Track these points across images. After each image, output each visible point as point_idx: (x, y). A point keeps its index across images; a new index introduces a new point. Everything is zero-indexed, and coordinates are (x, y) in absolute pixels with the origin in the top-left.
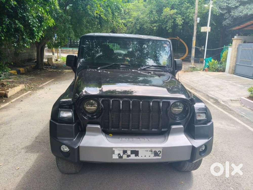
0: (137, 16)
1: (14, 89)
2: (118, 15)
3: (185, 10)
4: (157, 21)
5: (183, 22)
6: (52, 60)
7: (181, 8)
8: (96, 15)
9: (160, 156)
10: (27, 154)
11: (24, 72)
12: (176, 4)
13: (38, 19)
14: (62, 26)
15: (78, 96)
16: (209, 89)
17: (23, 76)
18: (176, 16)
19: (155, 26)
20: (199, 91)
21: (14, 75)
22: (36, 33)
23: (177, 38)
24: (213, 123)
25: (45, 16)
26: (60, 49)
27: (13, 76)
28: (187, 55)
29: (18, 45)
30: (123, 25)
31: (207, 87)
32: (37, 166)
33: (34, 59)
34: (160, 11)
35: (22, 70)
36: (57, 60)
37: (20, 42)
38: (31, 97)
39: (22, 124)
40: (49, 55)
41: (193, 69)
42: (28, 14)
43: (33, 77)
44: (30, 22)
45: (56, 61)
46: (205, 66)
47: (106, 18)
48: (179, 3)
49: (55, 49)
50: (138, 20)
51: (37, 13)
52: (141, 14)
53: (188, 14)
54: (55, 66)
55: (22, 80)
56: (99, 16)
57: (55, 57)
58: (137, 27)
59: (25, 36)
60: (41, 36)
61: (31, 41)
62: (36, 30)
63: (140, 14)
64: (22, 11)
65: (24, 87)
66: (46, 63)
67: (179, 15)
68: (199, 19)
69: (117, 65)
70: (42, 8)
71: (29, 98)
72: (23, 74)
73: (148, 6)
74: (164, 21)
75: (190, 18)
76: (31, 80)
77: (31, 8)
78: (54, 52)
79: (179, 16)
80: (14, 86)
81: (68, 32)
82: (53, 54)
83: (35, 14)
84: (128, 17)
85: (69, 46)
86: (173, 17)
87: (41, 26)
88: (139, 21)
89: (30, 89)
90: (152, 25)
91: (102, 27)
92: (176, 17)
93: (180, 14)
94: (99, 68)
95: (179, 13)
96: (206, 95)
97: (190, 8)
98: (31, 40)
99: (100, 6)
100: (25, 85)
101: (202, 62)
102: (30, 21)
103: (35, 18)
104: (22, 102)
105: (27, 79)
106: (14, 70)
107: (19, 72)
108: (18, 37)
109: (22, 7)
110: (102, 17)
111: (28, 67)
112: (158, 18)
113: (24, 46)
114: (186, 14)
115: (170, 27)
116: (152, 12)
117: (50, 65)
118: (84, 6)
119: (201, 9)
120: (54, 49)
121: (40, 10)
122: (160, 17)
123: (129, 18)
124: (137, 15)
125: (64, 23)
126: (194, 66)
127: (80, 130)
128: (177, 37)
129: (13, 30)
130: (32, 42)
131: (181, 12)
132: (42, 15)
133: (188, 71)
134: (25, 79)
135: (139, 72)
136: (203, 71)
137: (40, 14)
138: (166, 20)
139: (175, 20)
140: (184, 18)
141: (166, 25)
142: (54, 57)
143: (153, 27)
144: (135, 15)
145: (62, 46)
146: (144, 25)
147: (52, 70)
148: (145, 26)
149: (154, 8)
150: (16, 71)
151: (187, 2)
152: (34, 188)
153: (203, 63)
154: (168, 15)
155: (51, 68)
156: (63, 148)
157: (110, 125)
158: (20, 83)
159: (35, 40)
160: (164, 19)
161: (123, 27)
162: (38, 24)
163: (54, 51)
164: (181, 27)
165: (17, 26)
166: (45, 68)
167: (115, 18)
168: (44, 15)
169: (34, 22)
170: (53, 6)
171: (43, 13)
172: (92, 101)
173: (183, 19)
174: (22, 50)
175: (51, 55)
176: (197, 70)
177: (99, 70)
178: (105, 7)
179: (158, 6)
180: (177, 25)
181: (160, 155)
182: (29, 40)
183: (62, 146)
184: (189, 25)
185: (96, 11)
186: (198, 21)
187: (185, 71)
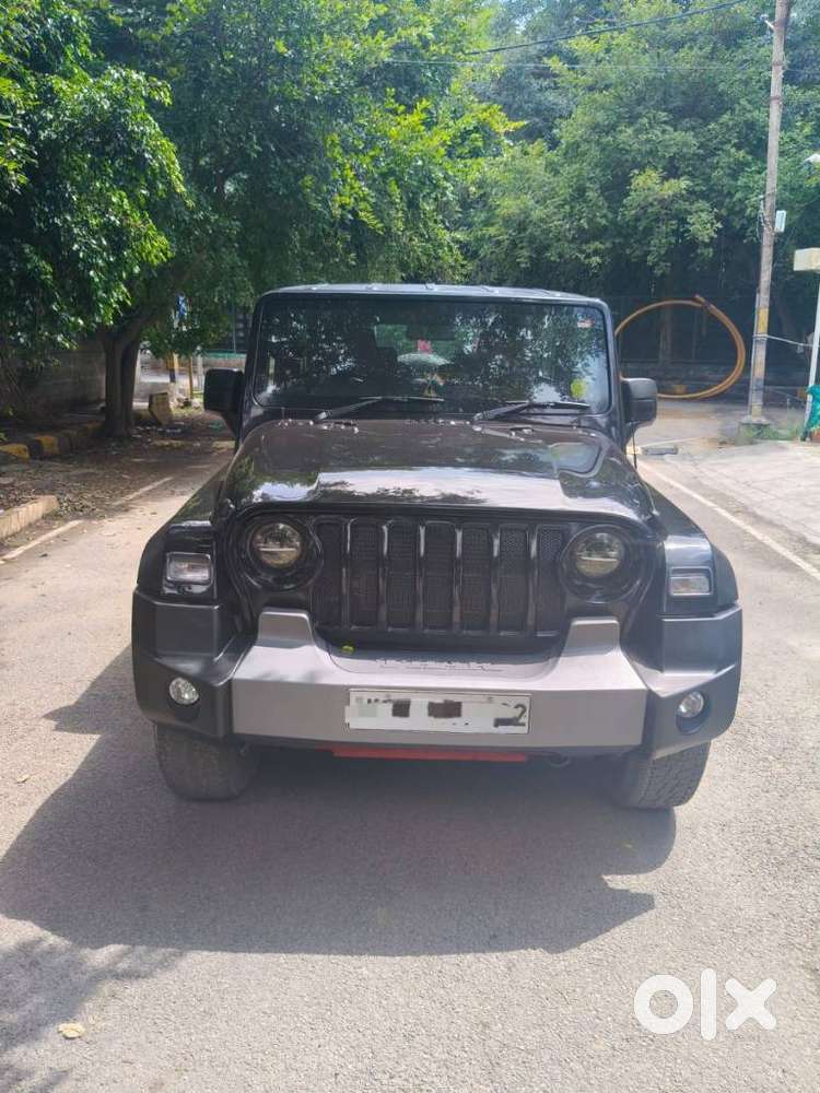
0: (519, 215)
1: (18, 512)
2: (434, 211)
3: (725, 180)
4: (605, 228)
5: (718, 231)
6: (168, 404)
7: (708, 170)
8: (337, 212)
9: (523, 725)
10: (58, 734)
11: (56, 449)
12: (685, 154)
13: (107, 237)
14: (207, 259)
15: (232, 506)
16: (812, 515)
17: (50, 466)
18: (686, 206)
19: (596, 253)
20: (770, 523)
21: (18, 460)
22: (100, 293)
23: (695, 300)
24: (740, 612)
25: (132, 223)
26: (200, 359)
27: (13, 466)
28: (741, 376)
29: (32, 339)
30: (456, 251)
31: (806, 506)
32: (90, 775)
33: (94, 398)
34: (617, 187)
35: (48, 441)
36: (187, 404)
37: (39, 329)
38: (82, 542)
39: (43, 637)
40: (155, 385)
41: (759, 434)
42: (69, 218)
43: (91, 470)
44: (78, 251)
45: (182, 408)
46: (810, 419)
47: (380, 225)
48: (701, 151)
49: (179, 357)
50: (525, 229)
51: (103, 215)
52: (537, 202)
53: (739, 195)
54: (180, 426)
55: (48, 479)
56: (350, 216)
57: (181, 391)
58: (522, 259)
59: (58, 304)
60: (118, 302)
61: (81, 322)
62: (100, 279)
63: (531, 203)
64: (47, 210)
65: (56, 506)
66: (143, 413)
67: (702, 199)
68: (781, 215)
69: (391, 401)
70: (124, 194)
71: (73, 544)
72: (51, 457)
73: (566, 170)
74: (636, 227)
75: (749, 211)
76: (83, 479)
77: (80, 194)
78: (177, 372)
79: (702, 204)
80: (18, 502)
81: (231, 285)
82: (173, 379)
83: (95, 217)
84: (483, 216)
85: (239, 346)
86: (673, 211)
87: (121, 263)
88: (527, 233)
89: (77, 512)
90: (584, 247)
91: (366, 263)
92: (686, 210)
93: (703, 196)
94: (323, 415)
95: (702, 192)
96: (795, 538)
97: (747, 169)
98: (82, 319)
99: (357, 177)
100: (58, 499)
101: (799, 404)
102: (76, 247)
103: (97, 232)
104: (44, 561)
105: (68, 478)
106: (18, 442)
107: (36, 452)
108: (31, 309)
109: (48, 192)
110: (365, 220)
111: (73, 432)
112: (610, 216)
113: (54, 342)
114: (730, 195)
115: (663, 252)
116: (585, 192)
117: (159, 424)
118: (292, 180)
119: (796, 171)
120: (176, 356)
121: (114, 200)
122: (616, 213)
123: (487, 223)
124: (520, 209)
125: (215, 250)
126: (764, 421)
127: (240, 630)
128: (697, 296)
129: (12, 282)
130: (83, 329)
131: (711, 189)
132: (121, 220)
133: (735, 443)
134: (60, 477)
135: (478, 429)
136: (804, 440)
137: (116, 216)
138: (641, 226)
139: (683, 221)
140: (724, 212)
141: (645, 248)
142: (177, 393)
143: (588, 256)
144: (511, 210)
145: (209, 346)
146: (547, 248)
147: (167, 443)
148: (552, 255)
149: (592, 175)
150: (25, 447)
151: (735, 145)
152: (78, 843)
153: (804, 408)
154: (651, 204)
155: (163, 435)
156: (179, 689)
157: (346, 613)
158: (41, 491)
159: (97, 319)
160: (637, 219)
161: (456, 261)
162: (108, 255)
163: (176, 366)
164: (710, 252)
165: (29, 267)
166: (139, 436)
167: (425, 224)
168: (131, 221)
169: (93, 250)
170: (160, 186)
171: (125, 213)
172: (281, 526)
173: (718, 218)
174: (49, 358)
175: (163, 384)
176: (776, 437)
177: (322, 422)
178: (375, 180)
179: (608, 166)
180: (693, 244)
181: (521, 721)
182: (73, 319)
183: (174, 683)
184: (745, 241)
185: (340, 195)
186: (780, 226)
187: (722, 443)
